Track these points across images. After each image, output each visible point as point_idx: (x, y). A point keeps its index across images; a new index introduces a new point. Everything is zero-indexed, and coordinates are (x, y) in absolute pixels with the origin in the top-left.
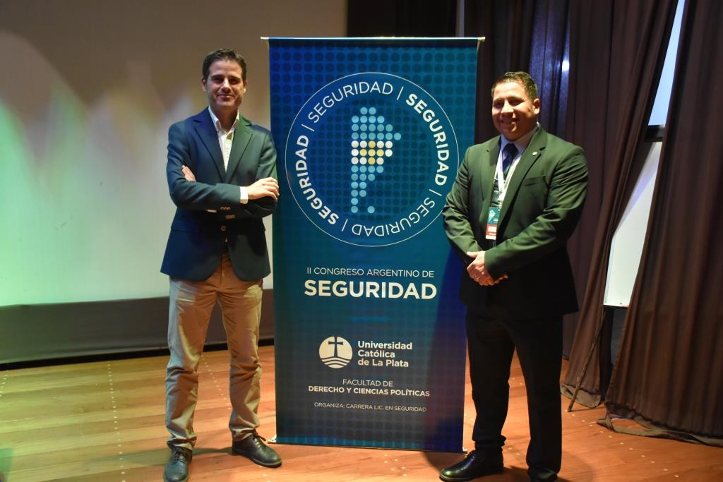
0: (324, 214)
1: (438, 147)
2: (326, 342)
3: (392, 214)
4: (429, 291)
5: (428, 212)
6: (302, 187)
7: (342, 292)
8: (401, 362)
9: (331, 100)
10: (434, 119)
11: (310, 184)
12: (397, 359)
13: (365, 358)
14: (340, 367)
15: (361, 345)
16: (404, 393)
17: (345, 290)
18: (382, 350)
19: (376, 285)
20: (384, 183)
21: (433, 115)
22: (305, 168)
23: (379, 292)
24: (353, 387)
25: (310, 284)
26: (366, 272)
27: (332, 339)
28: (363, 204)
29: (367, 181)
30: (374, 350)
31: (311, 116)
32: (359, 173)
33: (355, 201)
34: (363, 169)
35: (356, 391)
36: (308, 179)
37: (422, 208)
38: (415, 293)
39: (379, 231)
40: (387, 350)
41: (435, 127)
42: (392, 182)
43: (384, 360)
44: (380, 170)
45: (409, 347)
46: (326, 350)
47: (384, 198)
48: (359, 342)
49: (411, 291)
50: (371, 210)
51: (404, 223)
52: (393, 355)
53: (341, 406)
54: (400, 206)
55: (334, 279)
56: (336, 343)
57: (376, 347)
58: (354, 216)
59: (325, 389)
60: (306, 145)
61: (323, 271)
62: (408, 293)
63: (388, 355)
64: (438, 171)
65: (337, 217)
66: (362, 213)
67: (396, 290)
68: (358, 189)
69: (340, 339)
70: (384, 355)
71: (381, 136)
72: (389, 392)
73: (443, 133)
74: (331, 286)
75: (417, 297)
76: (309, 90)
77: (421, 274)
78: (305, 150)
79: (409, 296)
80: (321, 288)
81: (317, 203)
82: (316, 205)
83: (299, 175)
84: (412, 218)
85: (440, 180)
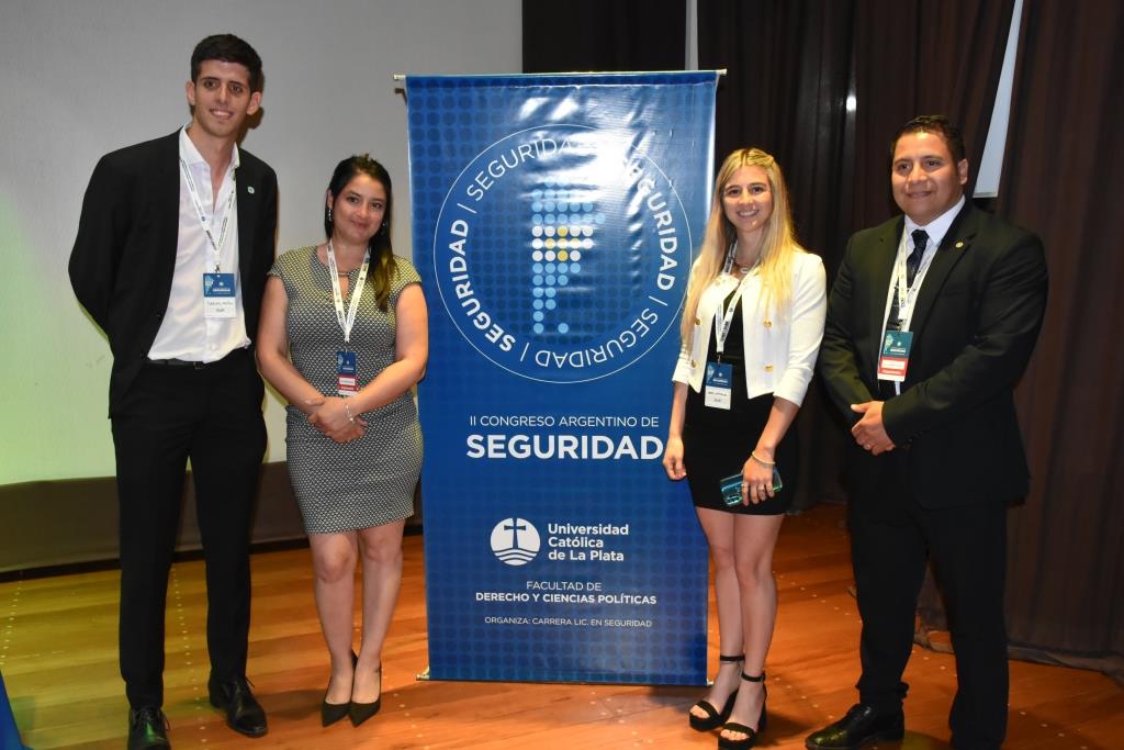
0: (493, 336)
1: (661, 233)
3: (594, 334)
4: (652, 448)
5: (648, 329)
6: (460, 296)
7: (523, 451)
8: (613, 554)
9: (501, 166)
10: (654, 191)
11: (471, 292)
12: (606, 549)
14: (523, 563)
15: (553, 529)
16: (619, 599)
17: (527, 448)
18: (584, 536)
19: (573, 439)
20: (582, 289)
21: (653, 186)
22: (464, 269)
23: (579, 451)
24: (542, 593)
25: (475, 441)
26: (557, 421)
27: (509, 522)
29: (556, 285)
30: (572, 536)
31: (472, 191)
32: (544, 274)
33: (539, 316)
34: (550, 268)
35: (547, 598)
36: (468, 284)
37: (639, 325)
38: (632, 451)
39: (576, 359)
40: (591, 536)
41: (655, 203)
42: (594, 287)
43: (587, 550)
44: (576, 269)
45: (624, 531)
46: (500, 539)
47: (582, 312)
48: (550, 526)
49: (626, 447)
50: (563, 329)
51: (613, 347)
52: (601, 543)
53: (525, 621)
54: (607, 322)
55: (510, 432)
56: (515, 528)
57: (574, 532)
58: (538, 338)
59: (500, 597)
60: (465, 234)
61: (494, 421)
62: (621, 451)
63: (592, 543)
64: (662, 269)
65: (513, 340)
66: (549, 334)
67: (602, 447)
68: (544, 296)
69: (521, 522)
70: (588, 543)
72: (596, 598)
73: (668, 213)
74: (506, 442)
75: (635, 456)
76: (468, 152)
77: (639, 423)
78: (464, 241)
79: (623, 455)
80: (492, 446)
81: (483, 320)
82: (482, 323)
83: (455, 279)
84: (624, 340)
85: (665, 282)
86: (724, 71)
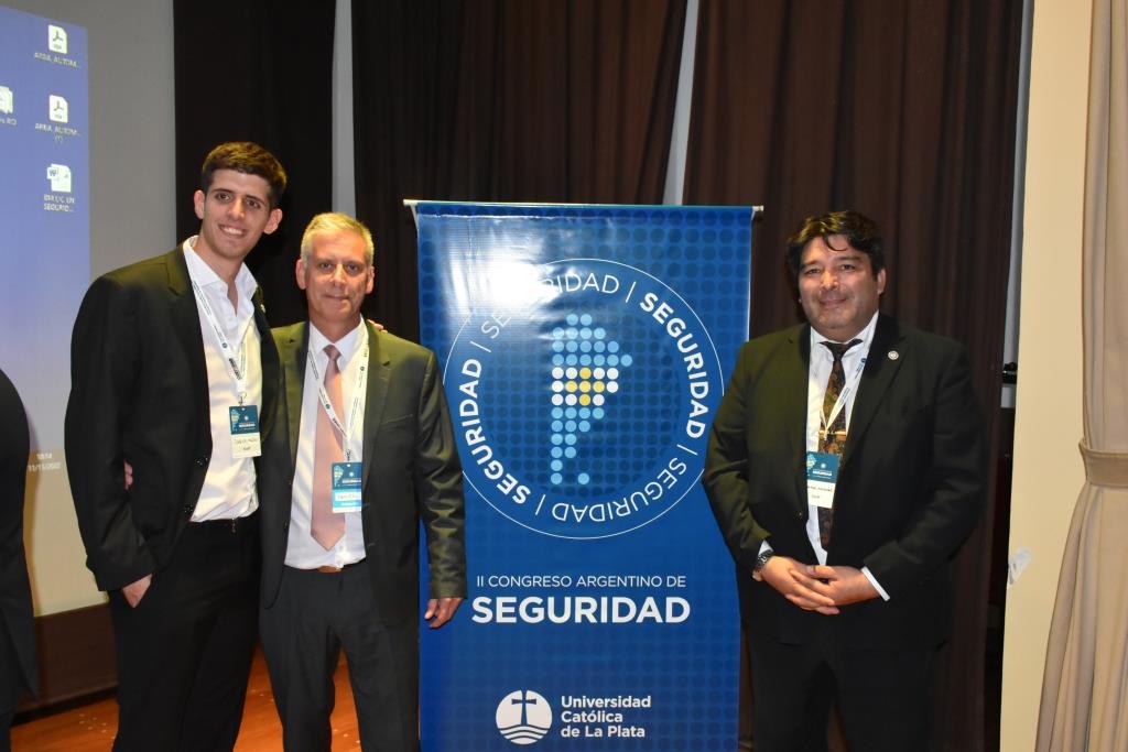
0: (506, 487)
1: (691, 377)
2: (507, 700)
3: (617, 485)
4: (678, 610)
5: (676, 480)
6: (470, 443)
7: (536, 615)
8: (633, 729)
10: (684, 333)
11: (483, 439)
12: (626, 725)
13: (574, 725)
14: (532, 741)
15: (567, 702)
17: (540, 611)
18: (601, 709)
19: (592, 601)
20: (605, 435)
21: (684, 327)
22: (476, 413)
23: (597, 614)
25: (482, 604)
26: (575, 581)
27: (518, 695)
28: (570, 471)
29: (577, 432)
30: (588, 710)
31: (486, 327)
32: (564, 420)
33: (557, 465)
34: (571, 413)
36: (480, 429)
37: (666, 475)
38: (656, 614)
39: (597, 513)
40: (609, 710)
41: (685, 345)
42: (618, 434)
43: (604, 726)
44: (599, 414)
46: (507, 714)
47: (604, 459)
48: (563, 698)
49: (650, 611)
50: (584, 479)
51: (638, 499)
52: (619, 718)
54: (631, 473)
55: (521, 593)
56: (524, 702)
57: (591, 705)
58: (556, 489)
60: (477, 375)
61: (504, 581)
62: (644, 614)
63: (610, 718)
64: (692, 415)
65: (528, 492)
66: (568, 485)
67: (624, 610)
68: (563, 445)
69: (531, 695)
70: (605, 718)
71: (599, 360)
73: (699, 355)
74: (516, 605)
75: (659, 620)
77: (664, 582)
78: (476, 382)
79: (646, 618)
80: (500, 609)
81: (494, 469)
82: (493, 473)
83: (465, 424)
84: (650, 492)
85: (696, 430)
86: (762, 208)
